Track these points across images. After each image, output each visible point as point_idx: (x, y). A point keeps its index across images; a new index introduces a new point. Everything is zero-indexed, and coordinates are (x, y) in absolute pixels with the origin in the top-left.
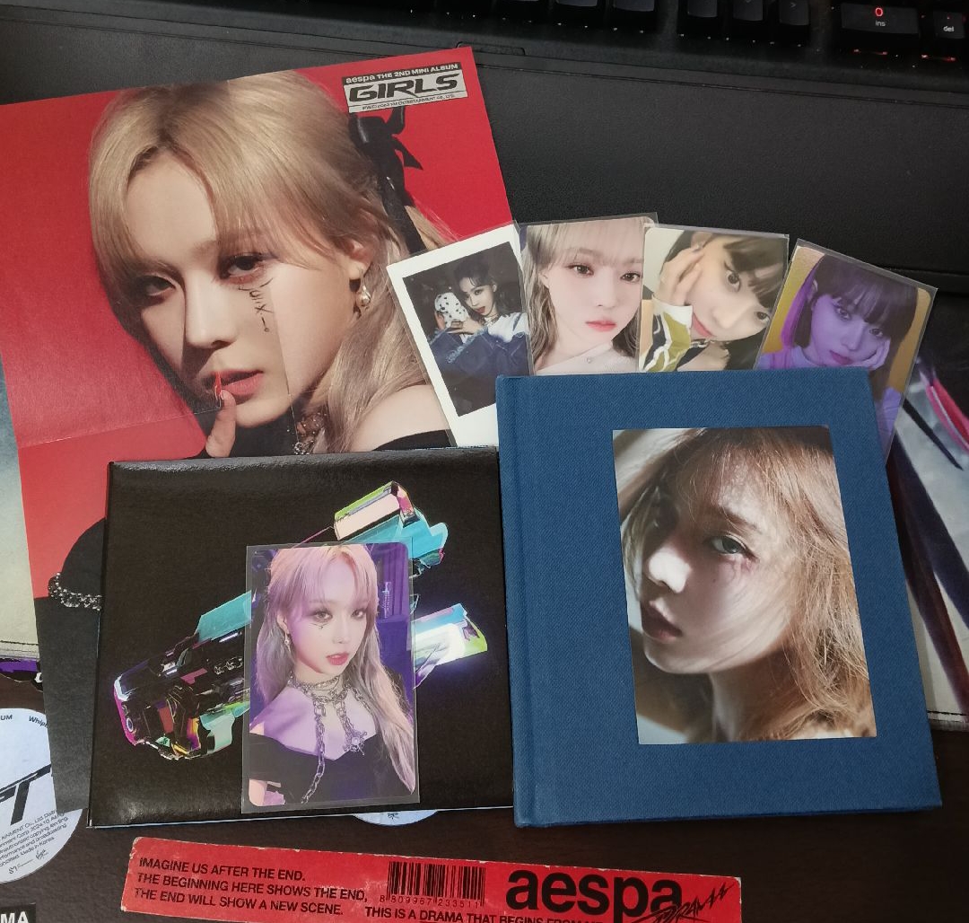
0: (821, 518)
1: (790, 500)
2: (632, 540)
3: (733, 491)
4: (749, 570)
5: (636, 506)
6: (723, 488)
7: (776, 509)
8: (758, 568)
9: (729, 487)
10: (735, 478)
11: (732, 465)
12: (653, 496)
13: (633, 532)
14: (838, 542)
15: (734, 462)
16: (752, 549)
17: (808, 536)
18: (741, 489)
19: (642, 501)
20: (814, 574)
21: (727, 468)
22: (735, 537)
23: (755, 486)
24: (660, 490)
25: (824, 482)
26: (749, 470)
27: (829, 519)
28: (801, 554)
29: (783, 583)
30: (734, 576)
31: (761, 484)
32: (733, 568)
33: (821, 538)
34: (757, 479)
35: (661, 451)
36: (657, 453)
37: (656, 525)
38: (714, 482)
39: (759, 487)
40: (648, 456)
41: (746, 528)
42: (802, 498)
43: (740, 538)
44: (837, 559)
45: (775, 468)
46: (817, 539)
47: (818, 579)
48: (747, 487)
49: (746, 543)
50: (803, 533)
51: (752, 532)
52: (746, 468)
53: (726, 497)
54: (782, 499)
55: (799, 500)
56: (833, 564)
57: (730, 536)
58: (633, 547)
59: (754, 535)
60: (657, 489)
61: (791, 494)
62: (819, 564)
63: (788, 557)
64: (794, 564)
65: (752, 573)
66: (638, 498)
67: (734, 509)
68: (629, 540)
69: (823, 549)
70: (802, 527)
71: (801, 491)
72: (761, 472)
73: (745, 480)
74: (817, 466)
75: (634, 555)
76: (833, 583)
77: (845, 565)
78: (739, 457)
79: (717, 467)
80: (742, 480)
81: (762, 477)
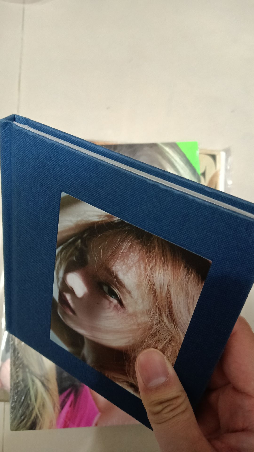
0: (174, 312)
1: (158, 290)
2: (61, 259)
3: (124, 267)
4: (118, 310)
5: (66, 244)
6: (118, 261)
7: (147, 291)
8: (123, 312)
9: (122, 263)
10: (128, 259)
11: (129, 251)
12: (77, 243)
13: (62, 256)
14: (179, 329)
15: (131, 250)
16: (124, 302)
17: (160, 315)
18: (130, 268)
19: (70, 243)
20: (155, 333)
21: (125, 251)
22: (116, 291)
23: (139, 270)
24: (81, 242)
25: (187, 294)
26: (139, 261)
27: (179, 315)
28: (152, 321)
29: (135, 327)
30: (109, 308)
31: (143, 272)
32: (110, 304)
33: (169, 321)
34: (142, 268)
35: (88, 220)
36: (85, 219)
37: (75, 259)
38: (114, 255)
39: (141, 273)
40: (79, 219)
41: (124, 290)
42: (167, 294)
43: (119, 293)
44: (173, 336)
45: (157, 268)
46: (166, 320)
47: (156, 338)
48: (134, 269)
49: (121, 297)
50: (158, 312)
51: (127, 294)
52: (137, 258)
53: (118, 267)
54: (153, 288)
55: (164, 295)
56: (169, 337)
57: (114, 289)
58: (60, 263)
59: (128, 296)
60: (79, 241)
61: (160, 288)
62: (160, 332)
63: (143, 318)
64: (145, 323)
65: (120, 313)
66: (69, 240)
67: (121, 276)
68: (59, 259)
69: (167, 327)
70: (159, 309)
71: (168, 290)
72: (146, 265)
73: (134, 264)
74: (188, 282)
75: (61, 267)
76: (165, 345)
77: (177, 342)
78: (135, 248)
79: (119, 248)
80: (132, 263)
81: (145, 269)
